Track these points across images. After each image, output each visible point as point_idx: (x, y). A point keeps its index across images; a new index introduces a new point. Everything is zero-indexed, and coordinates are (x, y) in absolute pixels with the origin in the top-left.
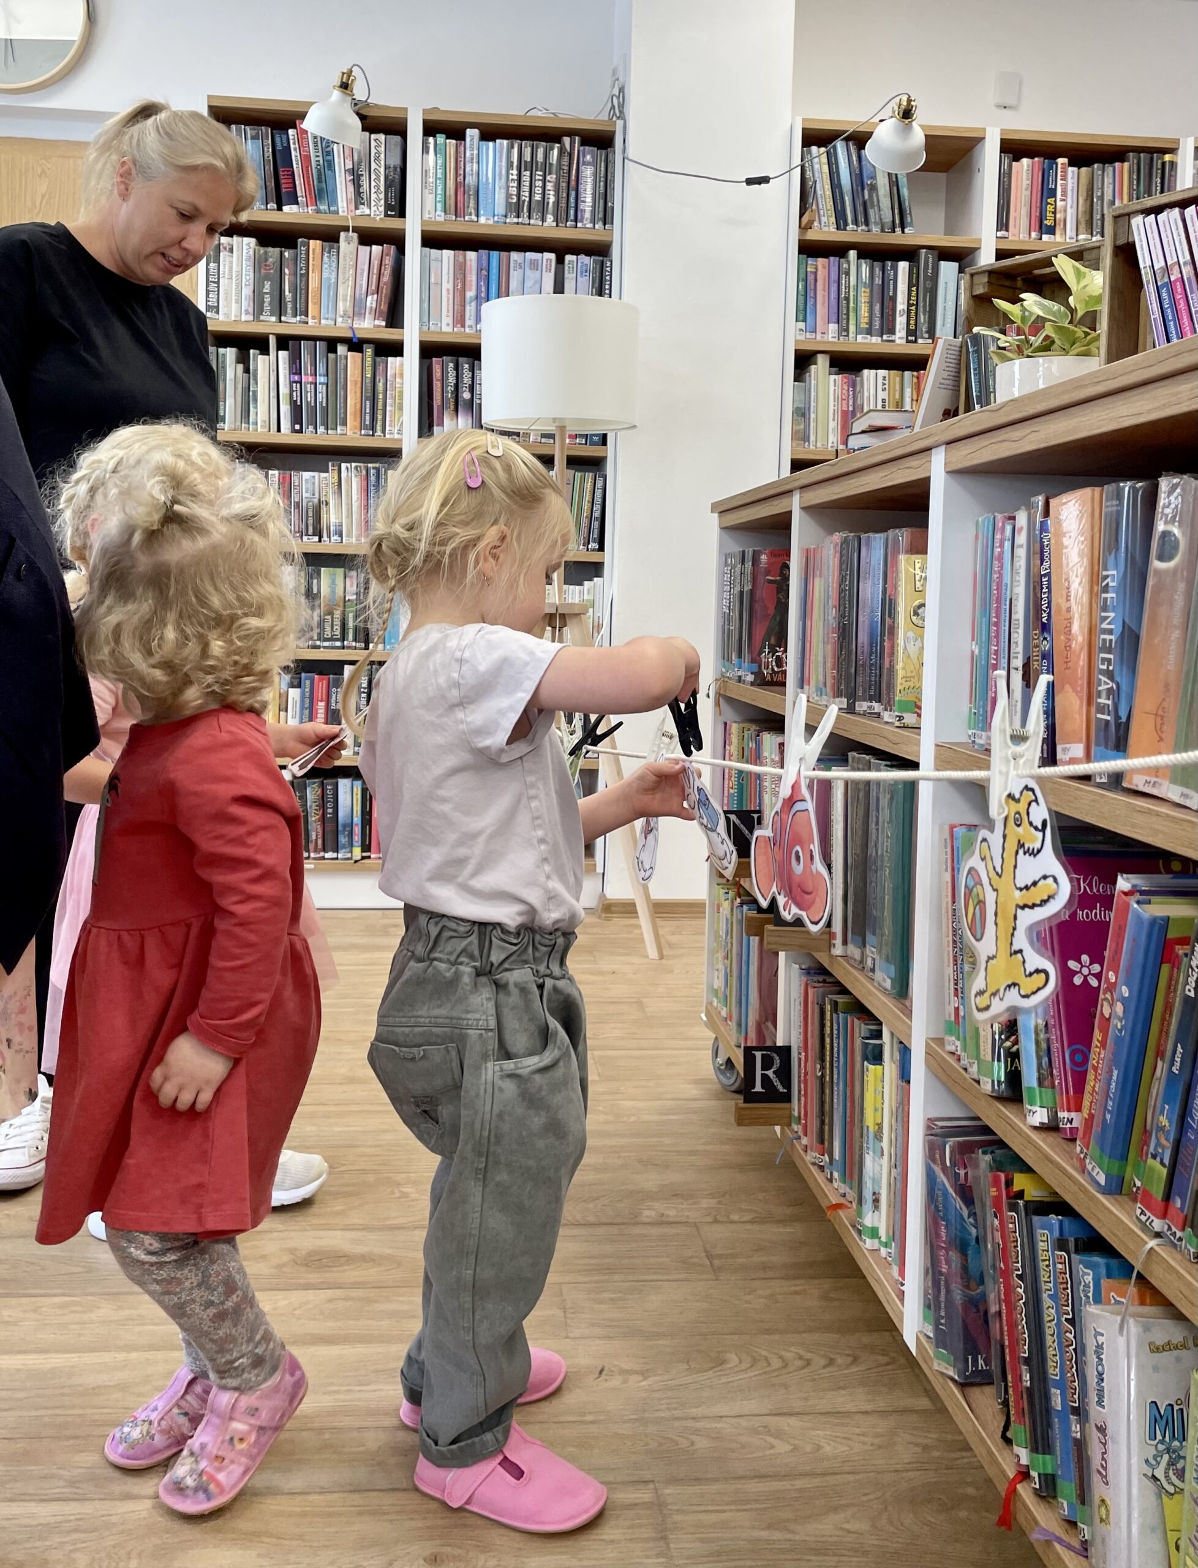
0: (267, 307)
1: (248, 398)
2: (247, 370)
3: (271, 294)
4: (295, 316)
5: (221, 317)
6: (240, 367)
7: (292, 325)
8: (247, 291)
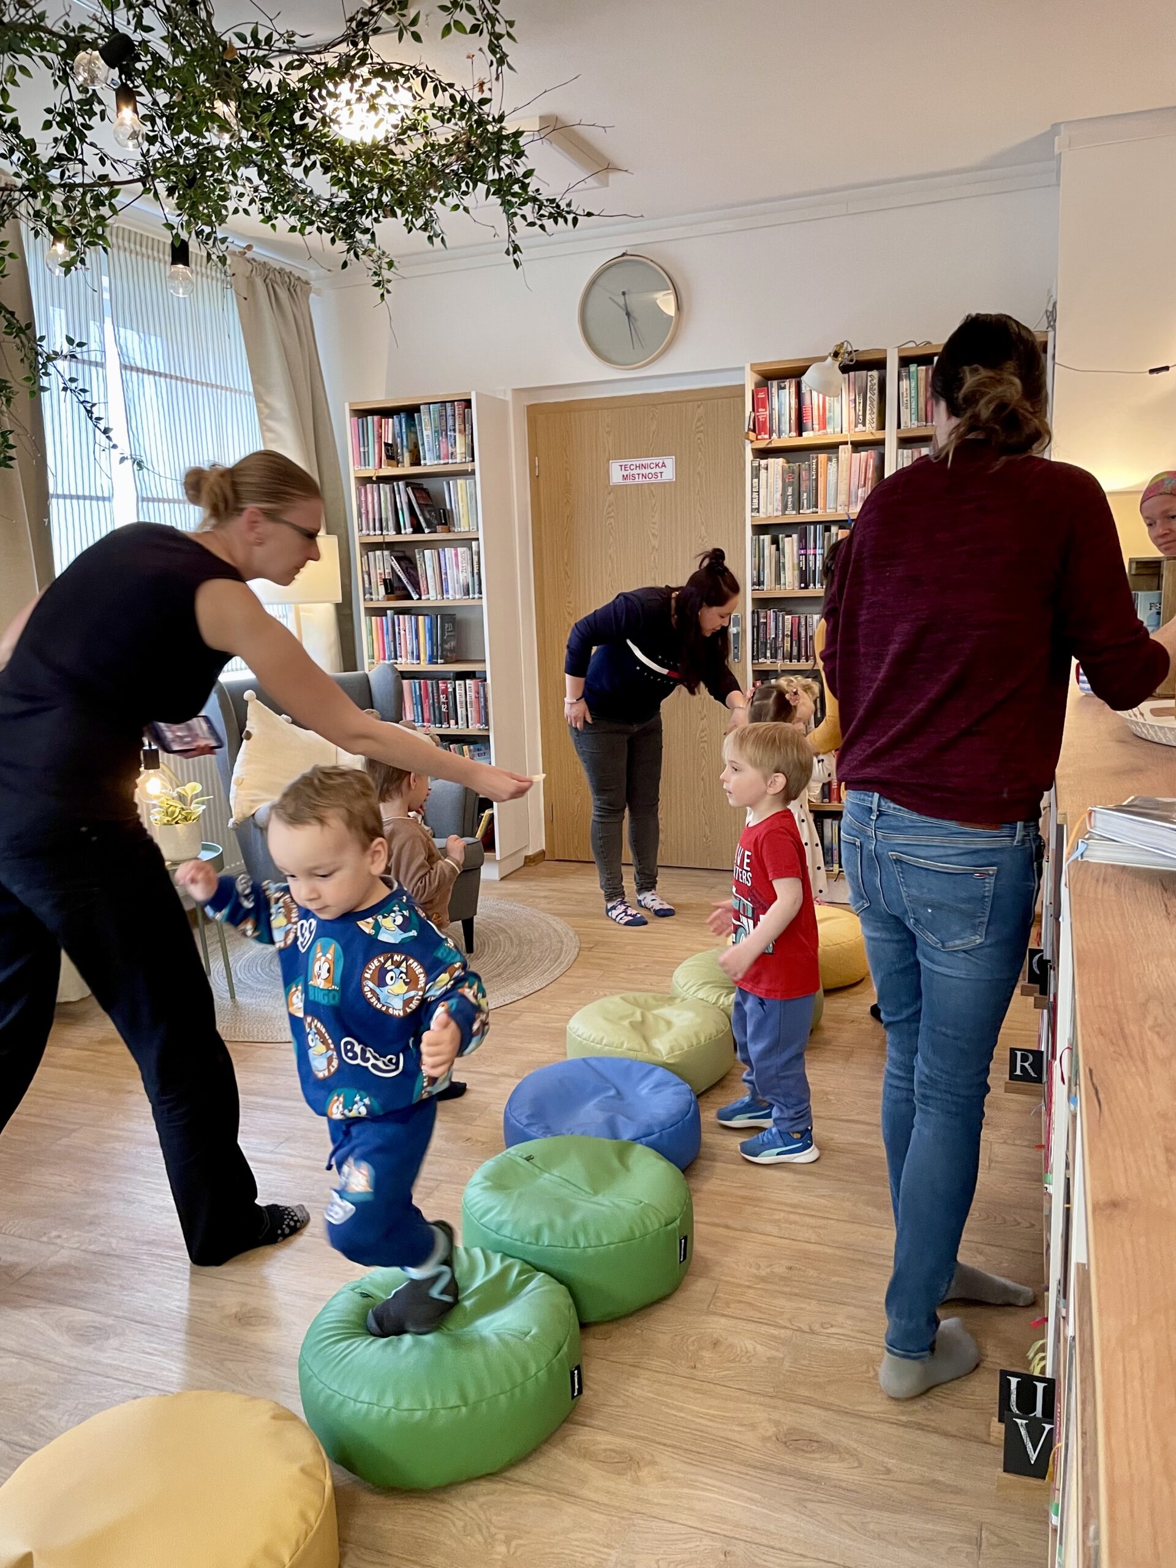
0: (790, 505)
1: (779, 567)
2: (778, 549)
3: (792, 495)
4: (809, 508)
5: (762, 515)
6: (774, 547)
7: (807, 514)
8: (778, 495)
